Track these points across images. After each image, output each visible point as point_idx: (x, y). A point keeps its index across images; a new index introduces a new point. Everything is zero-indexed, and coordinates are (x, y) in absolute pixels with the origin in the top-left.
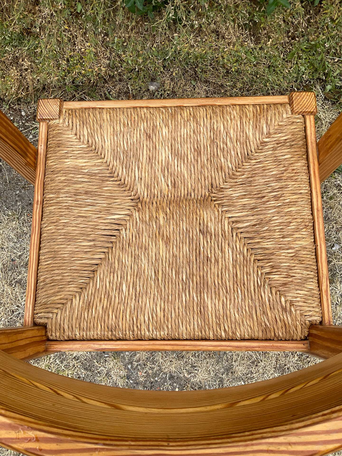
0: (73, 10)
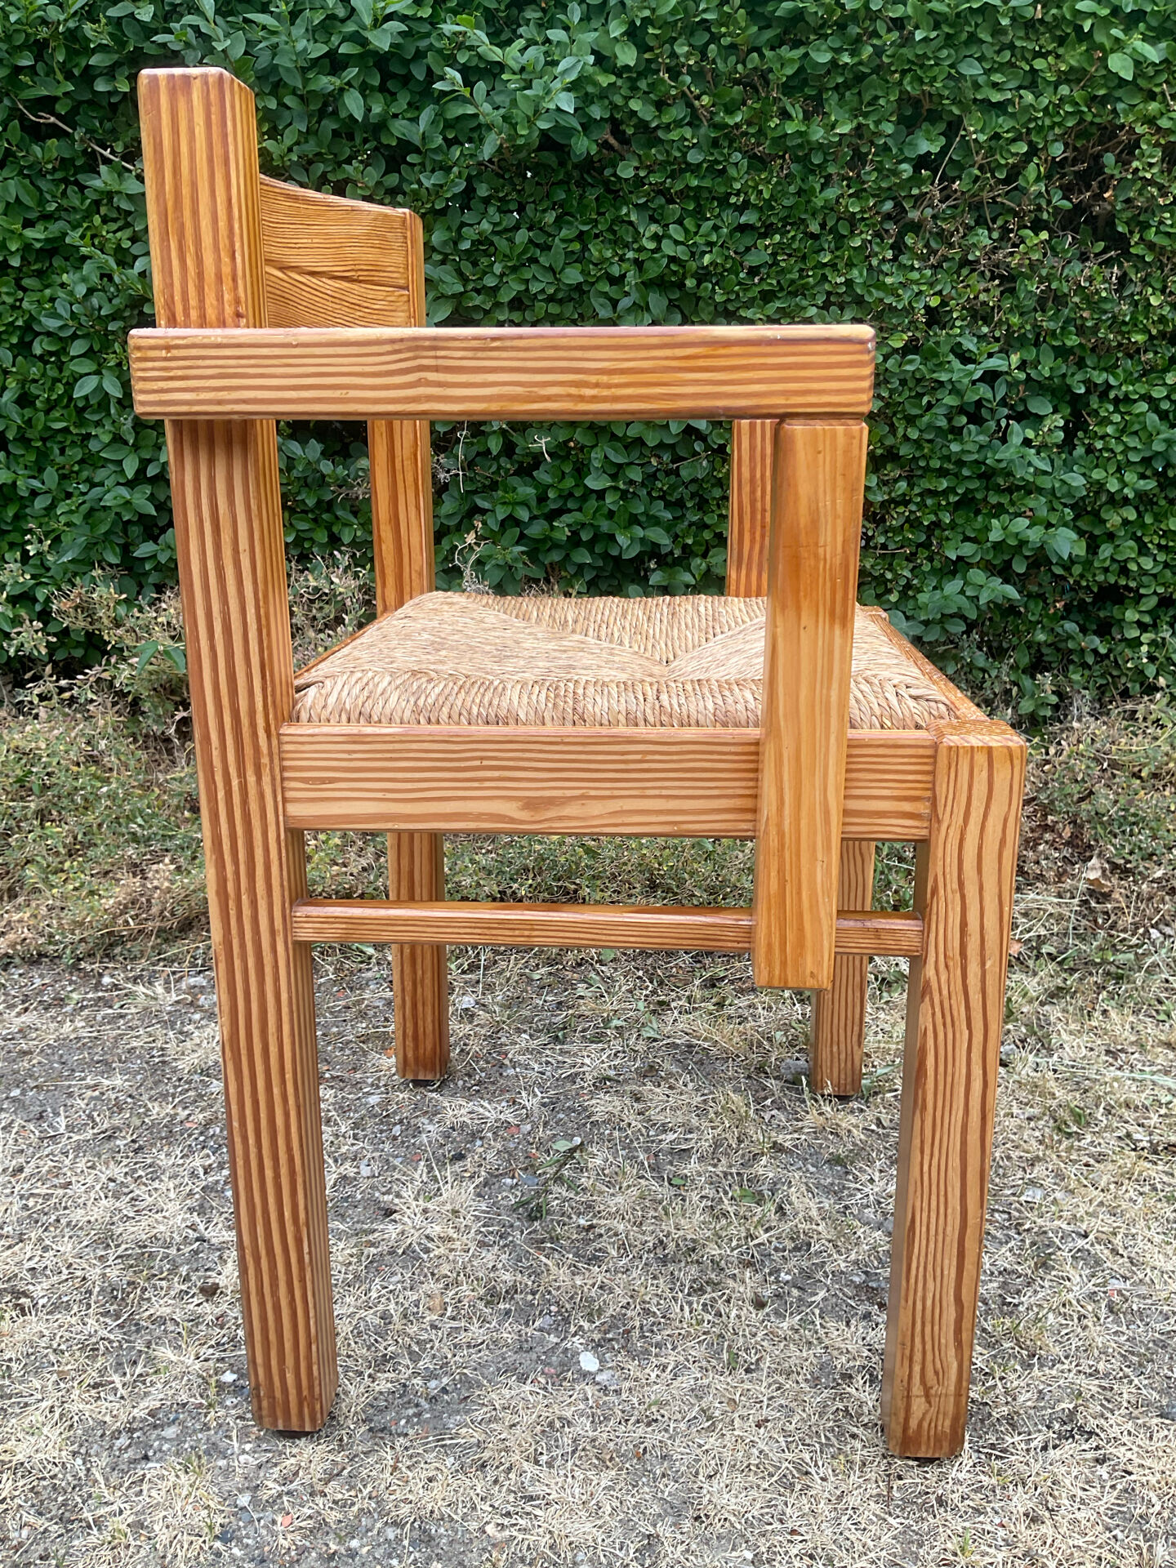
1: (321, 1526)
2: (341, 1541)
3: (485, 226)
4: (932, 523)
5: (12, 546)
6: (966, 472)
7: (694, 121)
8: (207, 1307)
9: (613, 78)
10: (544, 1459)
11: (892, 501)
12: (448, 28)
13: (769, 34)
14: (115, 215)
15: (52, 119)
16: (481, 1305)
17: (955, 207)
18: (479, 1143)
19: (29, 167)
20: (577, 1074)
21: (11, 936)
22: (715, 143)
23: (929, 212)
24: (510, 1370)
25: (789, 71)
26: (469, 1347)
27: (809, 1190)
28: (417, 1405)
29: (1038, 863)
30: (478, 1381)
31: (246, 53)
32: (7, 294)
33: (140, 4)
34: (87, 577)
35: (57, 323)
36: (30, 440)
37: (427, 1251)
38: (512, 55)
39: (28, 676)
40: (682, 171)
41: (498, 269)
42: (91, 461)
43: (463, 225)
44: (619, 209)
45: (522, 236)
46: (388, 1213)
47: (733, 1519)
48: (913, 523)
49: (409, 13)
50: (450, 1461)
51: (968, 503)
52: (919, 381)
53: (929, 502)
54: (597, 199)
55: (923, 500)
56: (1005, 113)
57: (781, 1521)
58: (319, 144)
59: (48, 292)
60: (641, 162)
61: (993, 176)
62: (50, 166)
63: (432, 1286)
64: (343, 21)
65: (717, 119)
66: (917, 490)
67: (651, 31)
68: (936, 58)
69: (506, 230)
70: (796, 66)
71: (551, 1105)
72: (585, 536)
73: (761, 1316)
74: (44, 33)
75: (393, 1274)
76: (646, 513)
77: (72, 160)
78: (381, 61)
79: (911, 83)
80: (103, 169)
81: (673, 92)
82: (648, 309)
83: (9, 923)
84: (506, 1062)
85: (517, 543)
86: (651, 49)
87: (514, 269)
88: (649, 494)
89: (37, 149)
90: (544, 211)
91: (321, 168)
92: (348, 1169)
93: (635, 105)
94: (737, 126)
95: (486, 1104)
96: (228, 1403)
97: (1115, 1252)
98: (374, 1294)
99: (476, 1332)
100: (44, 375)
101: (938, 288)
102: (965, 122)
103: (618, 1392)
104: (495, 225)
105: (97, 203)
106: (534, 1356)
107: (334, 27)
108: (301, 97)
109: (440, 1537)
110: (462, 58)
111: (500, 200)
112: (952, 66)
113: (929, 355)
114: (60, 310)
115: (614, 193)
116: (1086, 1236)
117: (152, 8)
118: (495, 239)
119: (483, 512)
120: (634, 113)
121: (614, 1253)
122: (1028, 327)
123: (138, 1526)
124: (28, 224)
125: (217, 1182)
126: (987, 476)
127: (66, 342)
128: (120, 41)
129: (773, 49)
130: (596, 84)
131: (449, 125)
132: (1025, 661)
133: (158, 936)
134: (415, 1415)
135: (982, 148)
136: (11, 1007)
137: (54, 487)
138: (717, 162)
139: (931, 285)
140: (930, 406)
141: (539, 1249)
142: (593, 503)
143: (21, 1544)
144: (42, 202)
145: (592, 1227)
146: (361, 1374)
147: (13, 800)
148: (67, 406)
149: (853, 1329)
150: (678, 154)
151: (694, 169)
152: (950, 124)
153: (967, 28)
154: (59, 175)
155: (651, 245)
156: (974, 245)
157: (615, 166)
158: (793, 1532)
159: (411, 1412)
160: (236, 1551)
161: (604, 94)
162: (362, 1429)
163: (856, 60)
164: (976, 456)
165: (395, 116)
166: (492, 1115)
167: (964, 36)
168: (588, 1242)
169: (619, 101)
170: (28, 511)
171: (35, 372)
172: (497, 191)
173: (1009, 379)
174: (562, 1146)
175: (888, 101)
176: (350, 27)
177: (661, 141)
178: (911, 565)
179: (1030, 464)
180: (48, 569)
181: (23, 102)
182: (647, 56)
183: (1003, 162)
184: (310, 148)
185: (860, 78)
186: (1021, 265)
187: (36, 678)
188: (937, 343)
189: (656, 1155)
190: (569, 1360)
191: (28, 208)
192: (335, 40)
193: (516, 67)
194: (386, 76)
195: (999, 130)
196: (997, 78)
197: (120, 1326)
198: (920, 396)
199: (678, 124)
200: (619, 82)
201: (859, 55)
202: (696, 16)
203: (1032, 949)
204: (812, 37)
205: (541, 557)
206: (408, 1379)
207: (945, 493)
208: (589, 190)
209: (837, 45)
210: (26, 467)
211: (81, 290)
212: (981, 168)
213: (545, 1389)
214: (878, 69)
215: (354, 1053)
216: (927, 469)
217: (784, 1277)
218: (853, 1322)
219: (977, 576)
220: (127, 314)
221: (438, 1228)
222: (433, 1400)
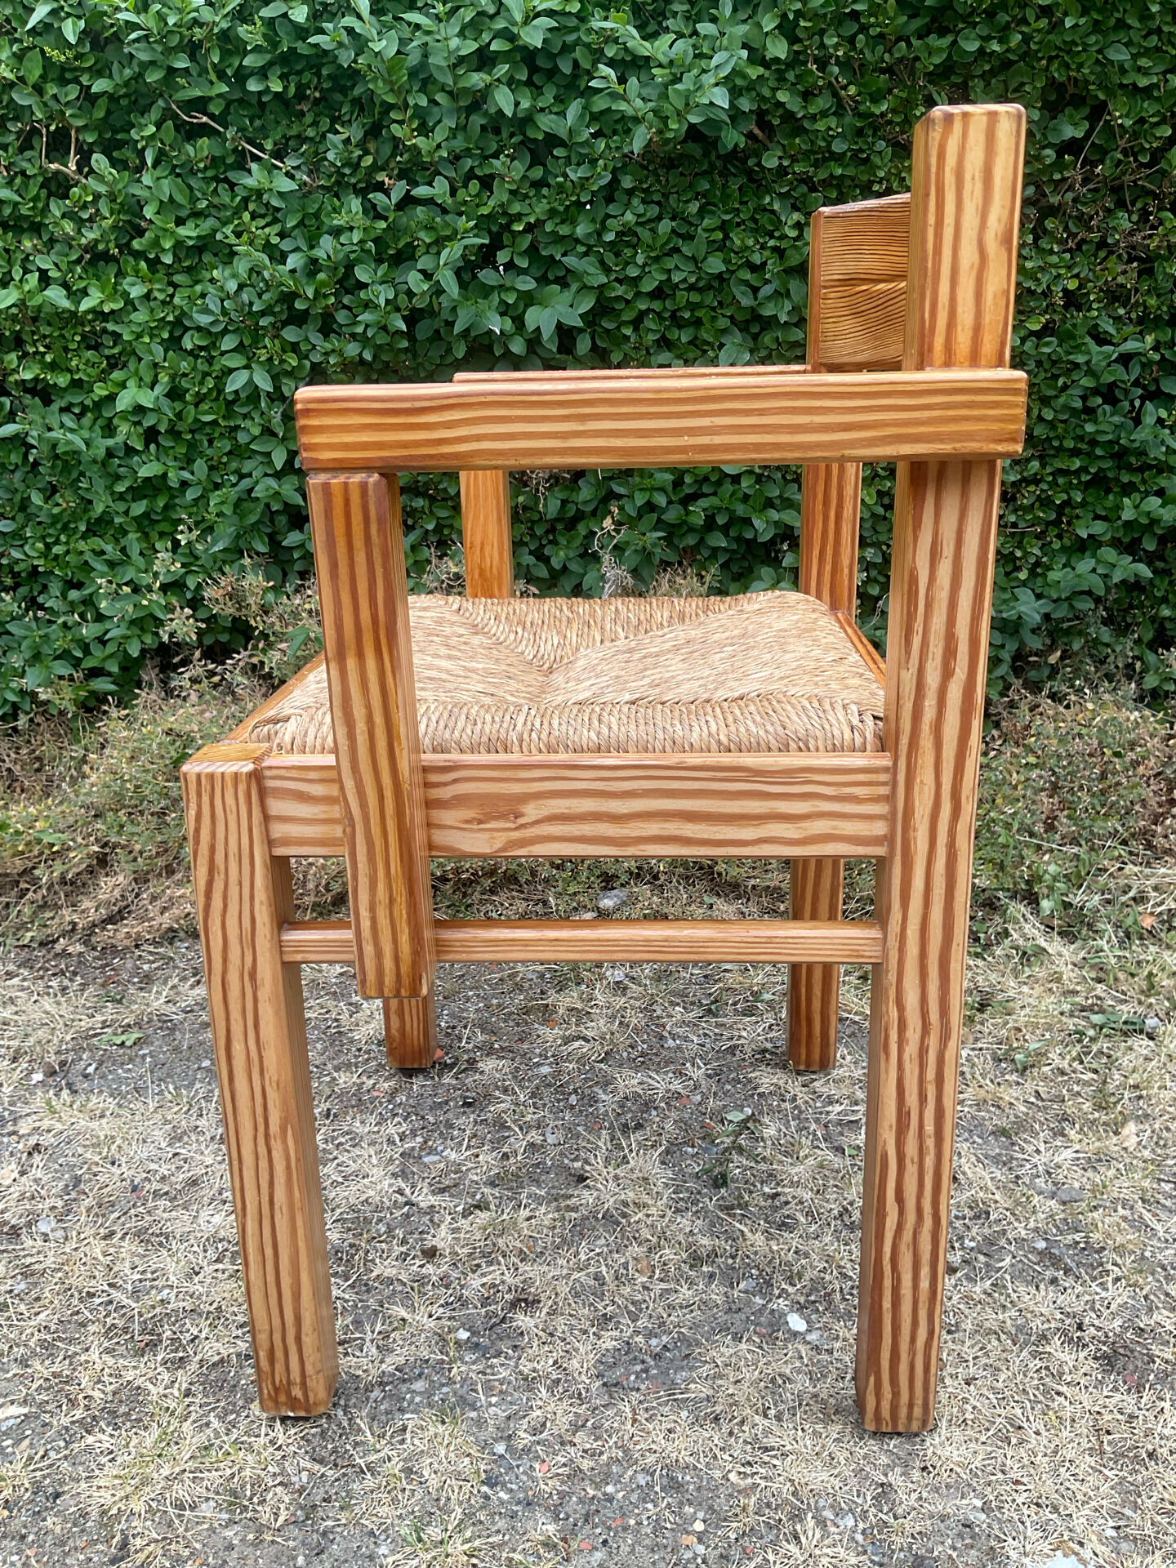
1: (576, 1474)
2: (597, 1487)
3: (629, 217)
4: (1064, 502)
5: (162, 535)
6: (1099, 452)
7: (839, 110)
8: (430, 1269)
9: (761, 70)
10: (772, 1412)
11: (1024, 480)
12: (597, 24)
13: (917, 23)
14: (263, 211)
15: (205, 119)
16: (685, 1268)
17: (1096, 190)
18: (654, 1113)
19: (182, 166)
20: (736, 1047)
21: (175, 911)
22: (860, 132)
23: (1070, 196)
24: (725, 1329)
25: (937, 60)
26: (681, 1307)
27: (979, 1160)
28: (643, 1362)
29: (1166, 837)
30: (696, 1340)
31: (399, 52)
32: (159, 290)
33: (293, 4)
34: (236, 565)
35: (209, 319)
36: (179, 433)
37: (624, 1215)
38: (660, 48)
39: (176, 660)
40: (825, 160)
41: (640, 259)
42: (239, 452)
43: (608, 216)
44: (761, 198)
45: (665, 226)
46: (582, 1179)
47: (959, 1470)
48: (1045, 502)
49: (558, 8)
50: (684, 1414)
51: (1099, 483)
52: (1054, 363)
53: (1061, 481)
54: (740, 189)
55: (1054, 479)
56: (1150, 97)
57: (1003, 1472)
58: (467, 139)
59: (198, 288)
60: (785, 152)
61: (1136, 160)
62: (202, 165)
63: (636, 1250)
64: (492, 17)
65: (862, 108)
66: (1049, 470)
67: (802, 23)
68: (1085, 44)
69: (650, 221)
70: (945, 56)
71: (716, 1075)
72: (721, 520)
73: (953, 1281)
74: (198, 33)
75: (598, 1238)
76: (780, 496)
77: (223, 158)
78: (529, 56)
79: (1058, 70)
80: (254, 166)
81: (821, 83)
82: (788, 294)
83: (171, 899)
84: (665, 1034)
85: (655, 529)
86: (799, 41)
87: (657, 259)
88: (783, 477)
89: (190, 149)
90: (687, 202)
91: (469, 163)
92: (534, 1136)
93: (782, 96)
94: (883, 115)
95: (654, 1075)
96: (467, 1359)
98: (583, 1257)
99: (685, 1293)
100: (194, 369)
101: (1076, 271)
102: (1111, 107)
103: (830, 1352)
104: (639, 216)
105: (246, 200)
106: (743, 1317)
107: (483, 24)
108: (450, 93)
109: (688, 1483)
110: (610, 52)
111: (644, 191)
112: (1100, 52)
113: (1066, 337)
114: (212, 307)
115: (757, 182)
117: (305, 8)
118: (639, 230)
119: (619, 497)
120: (780, 104)
121: (803, 1220)
122: (1165, 309)
123: (408, 1471)
124: (180, 222)
125: (413, 1149)
126: (1120, 455)
127: (215, 338)
128: (272, 40)
129: (920, 37)
130: (744, 76)
131: (595, 117)
132: (1149, 635)
133: (313, 910)
134: (642, 1371)
135: (1126, 132)
136: (184, 979)
137: (203, 478)
138: (861, 151)
139: (1069, 268)
140: (1065, 387)
141: (729, 1215)
142: (728, 487)
143: (303, 1489)
144: (194, 200)
145: (777, 1195)
146: (585, 1332)
147: (168, 780)
148: (216, 399)
149: (1043, 1293)
150: (823, 144)
151: (838, 158)
152: (1093, 108)
153: (1117, 15)
154: (210, 174)
155: (793, 234)
156: (1114, 228)
157: (759, 156)
158: (1017, 1482)
159: (638, 1368)
160: (502, 1495)
161: (751, 86)
162: (598, 1384)
163: (1005, 47)
164: (1110, 437)
165: (542, 110)
166: (662, 1087)
167: (1112, 22)
168: (776, 1209)
169: (766, 93)
170: (177, 501)
171: (184, 366)
172: (641, 182)
173: (1144, 359)
174: (736, 1116)
175: (1035, 88)
176: (500, 24)
177: (806, 131)
178: (1040, 543)
179: (1163, 442)
180: (197, 558)
181: (176, 102)
182: (795, 48)
183: (1147, 146)
184: (459, 144)
185: (1006, 65)
186: (1159, 247)
187: (185, 662)
188: (1074, 326)
189: (826, 1126)
190: (777, 1322)
191: (181, 206)
192: (486, 37)
193: (664, 60)
194: (533, 70)
195: (1144, 114)
196: (1144, 62)
197: (352, 1286)
198: (1055, 377)
199: (824, 114)
200: (767, 74)
201: (1008, 42)
202: (846, 7)
203: (1163, 922)
204: (961, 26)
205: (676, 541)
206: (631, 1337)
207: (1077, 473)
208: (731, 179)
209: (985, 34)
210: (175, 459)
211: (232, 286)
212: (1125, 152)
213: (760, 1347)
214: (1026, 55)
215: (518, 1025)
216: (1061, 449)
217: (969, 1244)
218: (1042, 1286)
219: (1109, 554)
220: (277, 309)
221: (631, 1194)
222: (657, 1357)
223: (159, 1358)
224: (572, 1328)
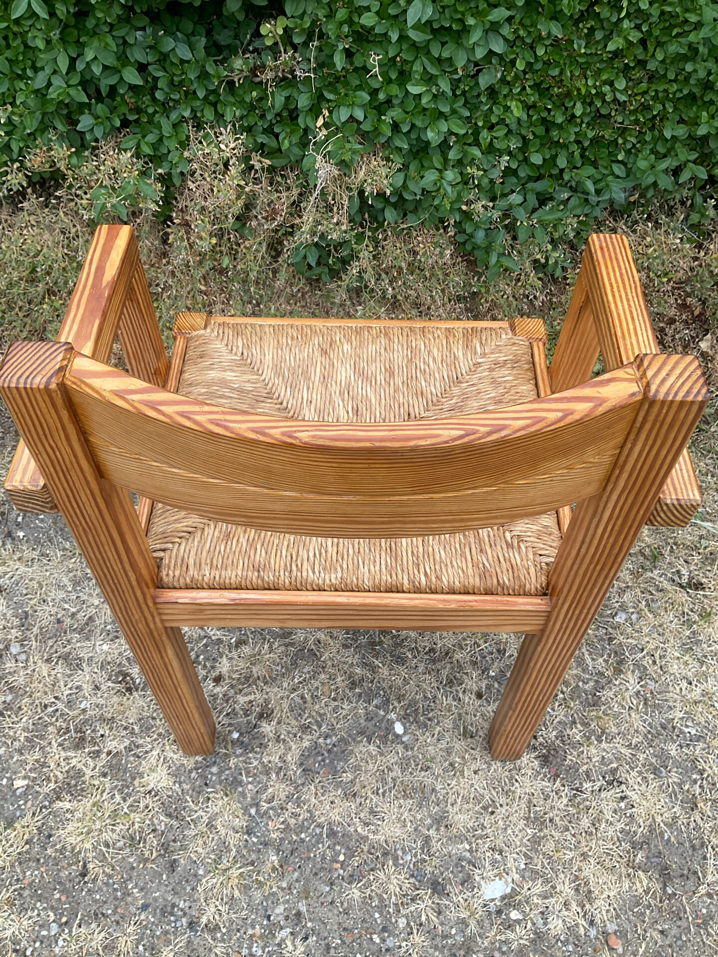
0: (216, 263)
1: (288, 827)
2: (297, 835)
8: (218, 688)
10: (381, 791)
16: (347, 691)
24: (362, 733)
26: (343, 718)
30: (349, 741)
34: (45, 139)
37: (319, 650)
50: (340, 791)
55: (656, 94)
63: (323, 676)
75: (305, 666)
96: (237, 753)
97: (654, 662)
98: (296, 681)
99: (346, 708)
103: (413, 751)
106: (374, 724)
109: (339, 832)
116: (642, 650)
121: (410, 656)
123: (211, 825)
134: (322, 761)
141: (373, 650)
143: (163, 833)
145: (400, 636)
146: (295, 736)
159: (320, 758)
160: (254, 839)
162: (300, 770)
168: (397, 645)
190: (389, 728)
206: (317, 739)
213: (379, 747)
217: (492, 674)
221: (323, 636)
222: (329, 751)
223: (86, 750)
224: (289, 733)
